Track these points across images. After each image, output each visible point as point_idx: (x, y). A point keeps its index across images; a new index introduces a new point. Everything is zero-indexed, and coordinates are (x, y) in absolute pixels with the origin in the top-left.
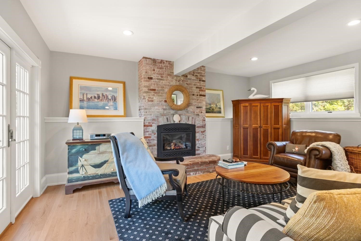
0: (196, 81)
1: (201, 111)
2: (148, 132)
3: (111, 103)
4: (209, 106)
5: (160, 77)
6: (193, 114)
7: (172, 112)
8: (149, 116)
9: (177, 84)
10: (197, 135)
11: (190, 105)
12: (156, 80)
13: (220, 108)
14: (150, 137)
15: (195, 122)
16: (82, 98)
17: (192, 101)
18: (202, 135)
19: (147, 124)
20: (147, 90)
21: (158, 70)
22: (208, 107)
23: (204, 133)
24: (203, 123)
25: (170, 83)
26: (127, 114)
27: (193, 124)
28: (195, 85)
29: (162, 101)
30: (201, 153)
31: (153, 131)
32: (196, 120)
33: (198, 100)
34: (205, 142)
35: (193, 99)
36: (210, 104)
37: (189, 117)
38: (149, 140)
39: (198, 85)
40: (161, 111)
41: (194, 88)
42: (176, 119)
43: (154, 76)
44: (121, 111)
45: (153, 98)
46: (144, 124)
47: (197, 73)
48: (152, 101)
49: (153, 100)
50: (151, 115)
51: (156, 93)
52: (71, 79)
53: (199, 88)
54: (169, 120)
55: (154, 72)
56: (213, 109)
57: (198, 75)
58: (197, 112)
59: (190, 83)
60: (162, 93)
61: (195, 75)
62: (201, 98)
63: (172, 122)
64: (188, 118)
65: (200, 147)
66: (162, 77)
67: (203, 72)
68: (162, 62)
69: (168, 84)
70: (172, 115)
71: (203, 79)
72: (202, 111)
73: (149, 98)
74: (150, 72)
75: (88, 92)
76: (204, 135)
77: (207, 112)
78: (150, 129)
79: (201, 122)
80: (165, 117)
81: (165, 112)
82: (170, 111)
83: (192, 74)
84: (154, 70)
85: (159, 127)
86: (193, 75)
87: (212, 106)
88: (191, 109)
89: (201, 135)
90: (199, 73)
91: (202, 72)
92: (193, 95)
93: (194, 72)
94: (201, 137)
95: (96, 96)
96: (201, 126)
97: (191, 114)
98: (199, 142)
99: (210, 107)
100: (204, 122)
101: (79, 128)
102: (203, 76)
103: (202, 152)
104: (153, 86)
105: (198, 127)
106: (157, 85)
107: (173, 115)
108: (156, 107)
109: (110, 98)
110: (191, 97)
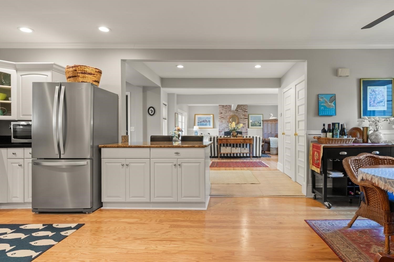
0: (243, 112)
1: (245, 126)
3: (208, 123)
4: (254, 123)
5: (226, 112)
9: (233, 114)
11: (239, 123)
12: (224, 114)
13: (260, 123)
16: (198, 122)
17: (240, 121)
19: (220, 131)
20: (221, 118)
21: (225, 109)
24: (246, 131)
26: (214, 127)
27: (241, 131)
29: (226, 122)
31: (222, 134)
32: (243, 129)
33: (243, 121)
40: (226, 126)
41: (242, 115)
43: (223, 112)
44: (212, 126)
48: (222, 122)
50: (222, 127)
51: (224, 119)
52: (195, 115)
53: (244, 115)
60: (226, 119)
61: (242, 110)
62: (245, 119)
67: (246, 108)
68: (226, 106)
69: (229, 114)
71: (247, 111)
74: (221, 111)
75: (200, 119)
77: (252, 126)
78: (221, 133)
80: (228, 128)
81: (228, 126)
84: (223, 110)
85: (225, 132)
87: (256, 123)
90: (244, 108)
92: (241, 118)
93: (242, 108)
95: (203, 121)
101: (196, 132)
102: (246, 110)
104: (223, 116)
105: (243, 133)
108: (224, 125)
109: (208, 121)
110: (240, 119)
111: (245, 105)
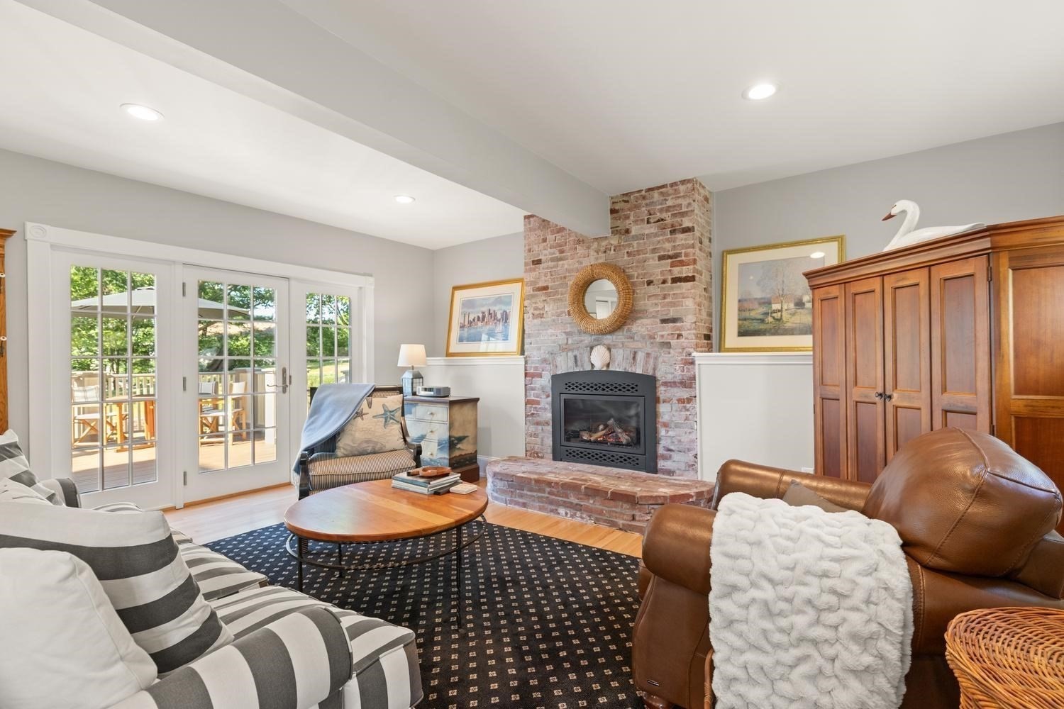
0: (661, 238)
1: (678, 332)
2: (533, 389)
4: (762, 310)
5: (558, 255)
6: (648, 343)
7: (587, 339)
8: (535, 353)
9: (601, 261)
10: (663, 409)
11: (639, 315)
12: (550, 263)
14: (538, 403)
15: (654, 369)
16: (463, 322)
17: (645, 305)
18: (681, 411)
19: (532, 371)
20: (532, 292)
21: (554, 236)
22: (758, 312)
23: (688, 406)
24: (683, 372)
25: (581, 263)
26: (523, 348)
27: (650, 373)
28: (654, 251)
29: (562, 312)
30: (678, 469)
31: (543, 389)
32: (660, 360)
33: (664, 298)
34: (692, 437)
35: (650, 296)
36: (768, 303)
37: (635, 353)
38: (536, 408)
39: (664, 250)
40: (561, 338)
41: (653, 262)
42: (598, 359)
43: (545, 255)
44: (512, 343)
45: (544, 308)
46: (526, 370)
47: (661, 211)
48: (541, 316)
49: (543, 314)
50: (539, 349)
51: (549, 295)
53: (670, 257)
54: (579, 363)
55: (545, 244)
56: (779, 320)
57: (667, 215)
58: (662, 336)
59: (640, 249)
60: (561, 294)
61: (655, 220)
62: (679, 287)
63: (589, 368)
64: (632, 356)
65: (672, 447)
66: (562, 252)
67: (684, 202)
69: (577, 265)
70: (589, 348)
71: (687, 223)
72: (683, 333)
73: (536, 309)
74: (536, 247)
75: (471, 310)
76: (688, 410)
77: (743, 333)
78: (538, 383)
79: (677, 368)
80: (570, 354)
81: (570, 342)
82: (582, 338)
83: (646, 218)
84: (545, 240)
85: (555, 378)
86: (648, 222)
87: (775, 307)
88: (640, 327)
89: (676, 411)
90: (668, 209)
91: (679, 201)
92: (649, 283)
93: (652, 212)
94: (679, 417)
95: (481, 315)
96: (677, 380)
97: (644, 344)
98: (671, 433)
99: (766, 314)
100: (690, 367)
103: (683, 466)
104: (543, 278)
106: (551, 275)
107: (592, 348)
108: (550, 331)
109: (499, 316)
110: (642, 291)
111: (672, 185)
